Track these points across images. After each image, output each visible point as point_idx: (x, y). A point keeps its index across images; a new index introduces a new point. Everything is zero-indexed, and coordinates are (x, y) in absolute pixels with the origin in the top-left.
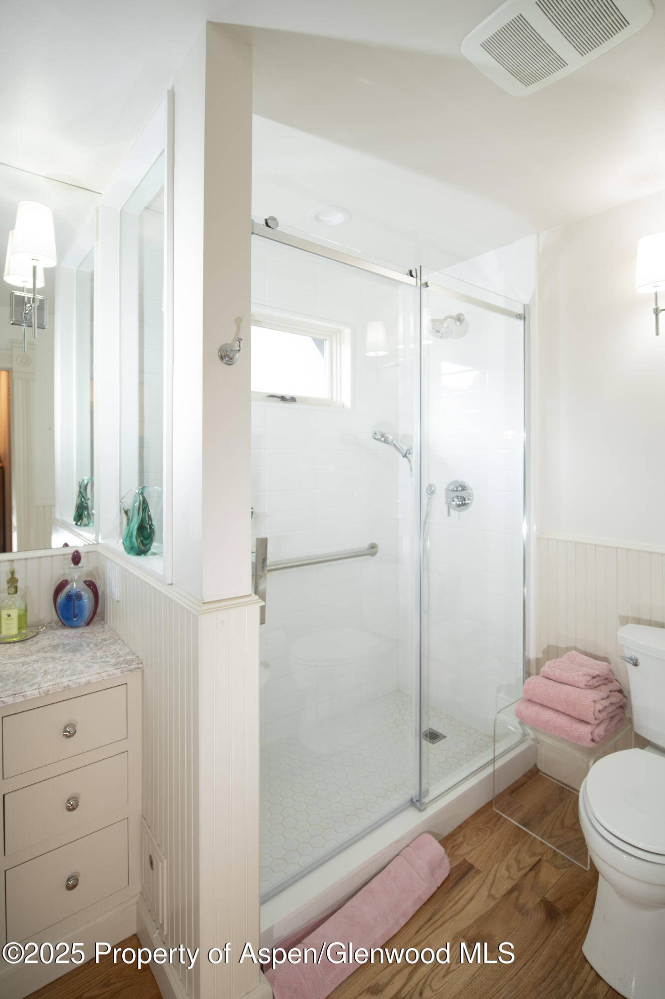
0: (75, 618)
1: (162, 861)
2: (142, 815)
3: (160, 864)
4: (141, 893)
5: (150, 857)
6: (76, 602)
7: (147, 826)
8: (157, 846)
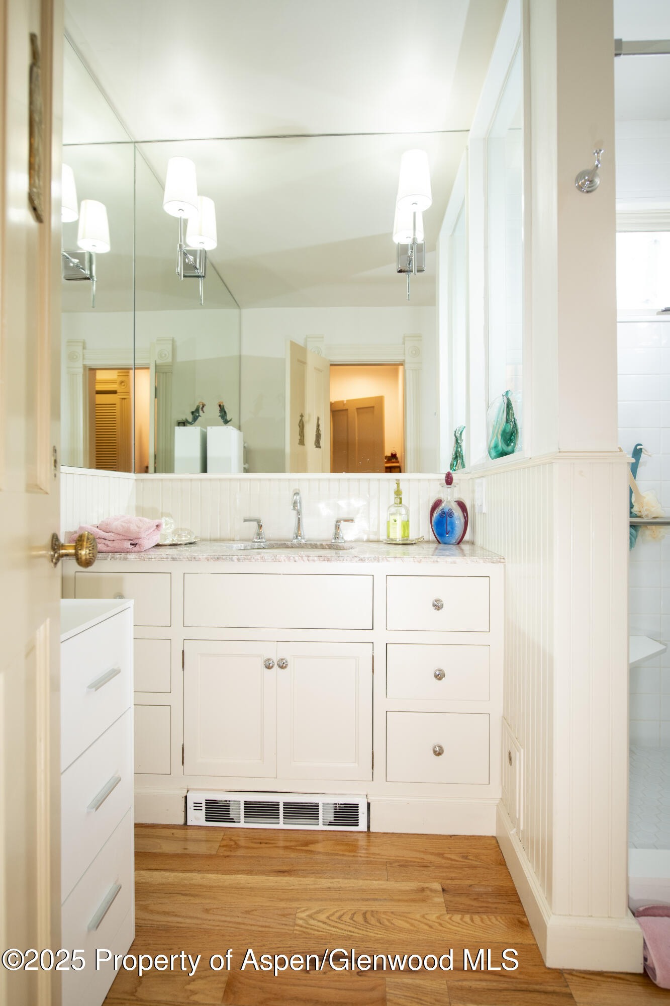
0: (447, 534)
1: (519, 751)
2: (503, 717)
3: (518, 753)
4: (501, 799)
5: (510, 753)
6: (448, 518)
7: (507, 725)
8: (516, 739)
